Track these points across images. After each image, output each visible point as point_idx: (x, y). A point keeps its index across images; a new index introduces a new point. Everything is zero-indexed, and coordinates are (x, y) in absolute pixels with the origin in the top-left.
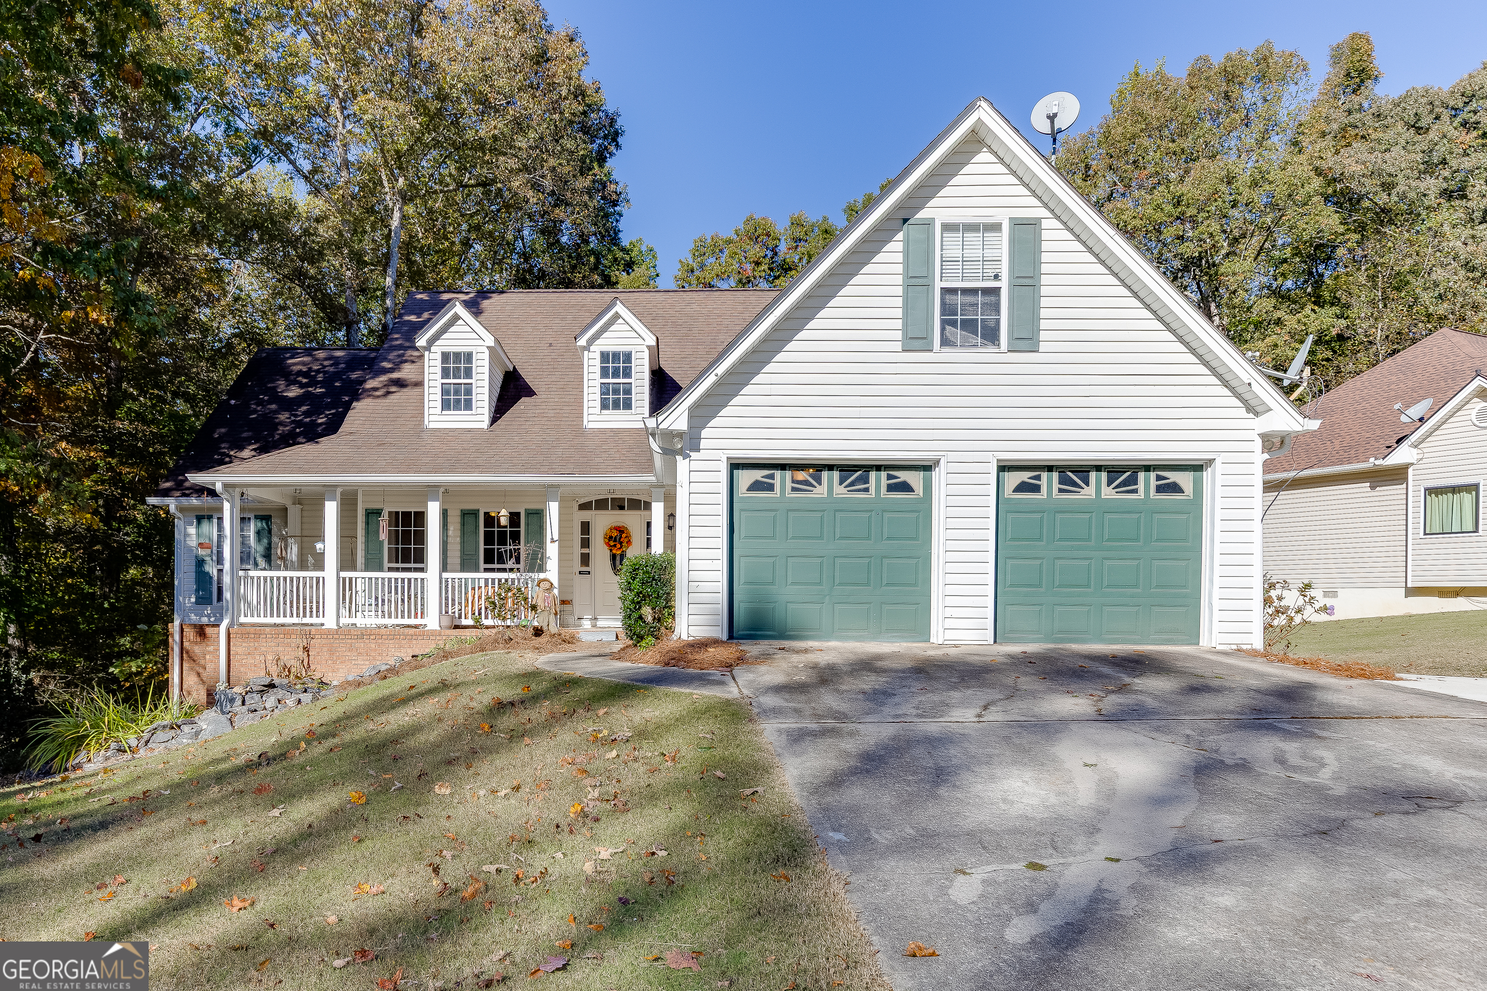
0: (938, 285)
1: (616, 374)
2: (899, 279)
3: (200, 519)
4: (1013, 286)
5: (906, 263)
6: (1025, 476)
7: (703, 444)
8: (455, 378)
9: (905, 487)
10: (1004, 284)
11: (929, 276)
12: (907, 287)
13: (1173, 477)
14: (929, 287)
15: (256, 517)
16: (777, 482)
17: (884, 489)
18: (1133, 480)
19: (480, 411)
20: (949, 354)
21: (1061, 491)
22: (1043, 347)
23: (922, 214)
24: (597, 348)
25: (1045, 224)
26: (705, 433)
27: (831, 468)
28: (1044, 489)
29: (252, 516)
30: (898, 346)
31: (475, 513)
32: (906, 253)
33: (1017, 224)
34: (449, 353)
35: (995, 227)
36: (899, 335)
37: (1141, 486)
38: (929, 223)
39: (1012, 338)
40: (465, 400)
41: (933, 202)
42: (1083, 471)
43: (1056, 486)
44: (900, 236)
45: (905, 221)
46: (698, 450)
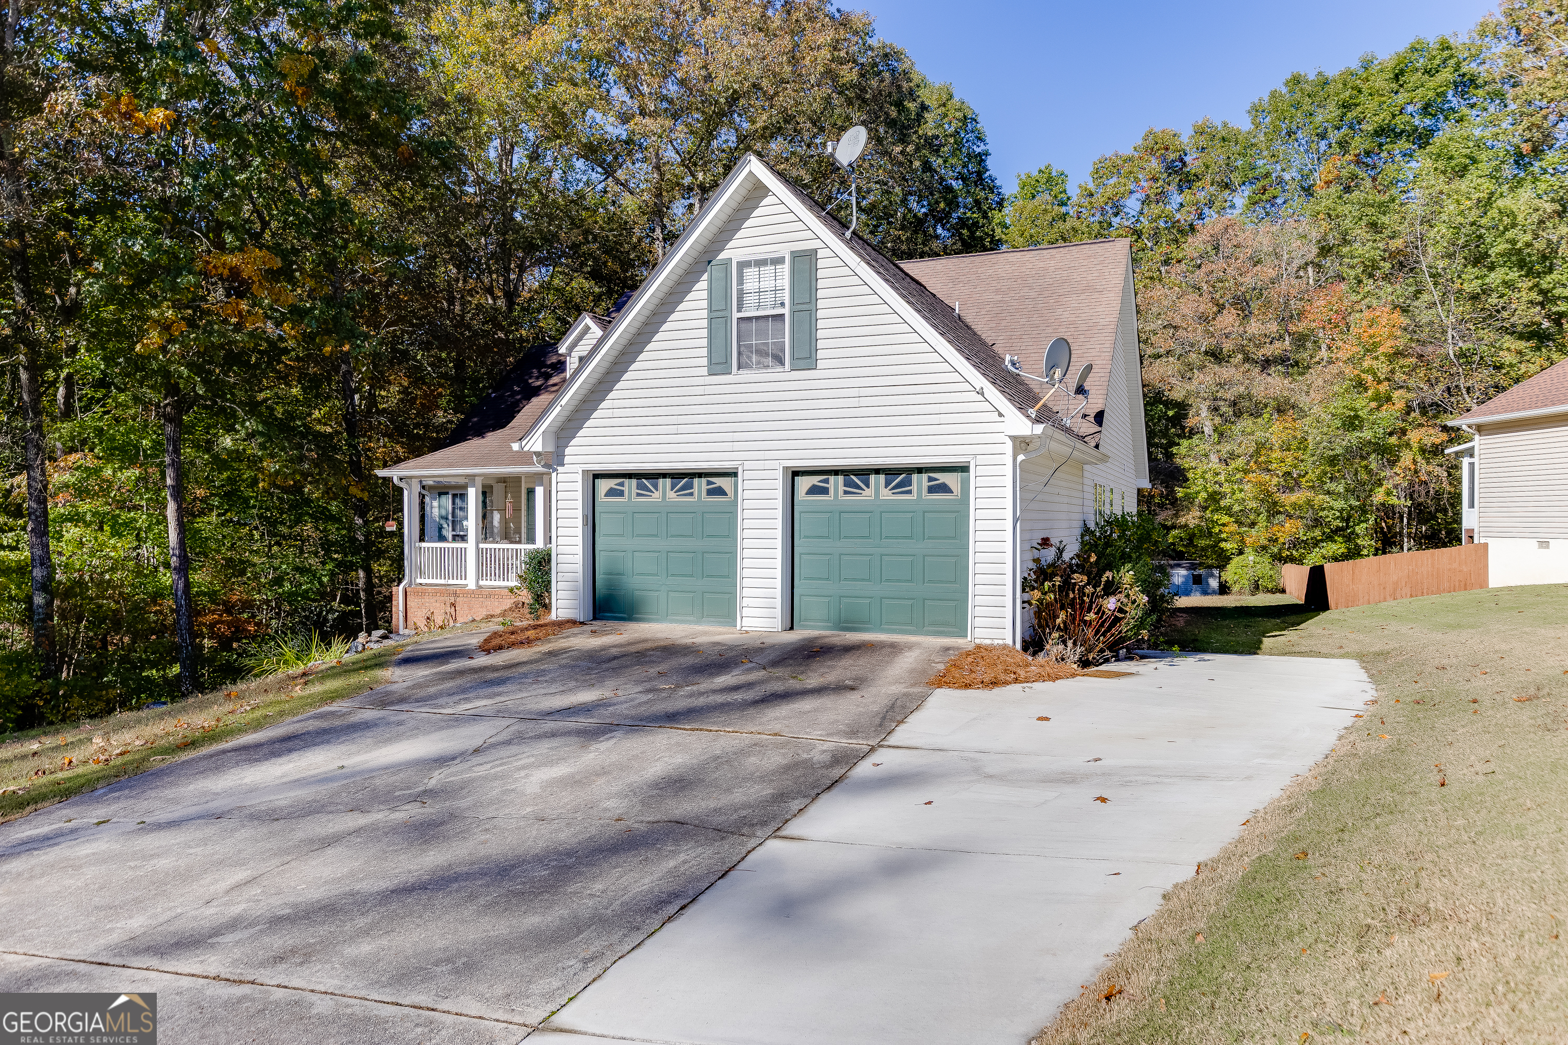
0: (736, 315)
2: (705, 313)
3: (440, 494)
4: (793, 312)
5: (710, 299)
6: (815, 480)
7: (567, 460)
9: (720, 492)
10: (786, 311)
11: (727, 307)
12: (711, 320)
13: (942, 478)
14: (727, 319)
16: (626, 489)
17: (704, 493)
18: (907, 483)
20: (746, 375)
21: (846, 492)
22: (820, 364)
23: (722, 256)
25: (820, 254)
26: (568, 451)
27: (664, 476)
28: (832, 491)
30: (704, 371)
32: (710, 290)
33: (795, 255)
35: (778, 261)
36: (705, 361)
37: (914, 487)
38: (727, 263)
39: (793, 358)
41: (731, 244)
42: (864, 473)
43: (841, 488)
44: (705, 276)
45: (709, 262)
46: (563, 465)
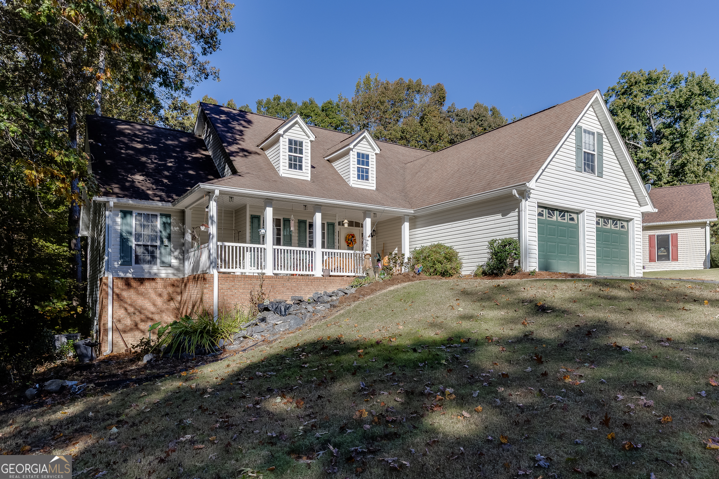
1: (363, 164)
2: (575, 146)
4: (598, 155)
5: (576, 140)
7: (531, 196)
8: (294, 153)
9: (573, 219)
10: (596, 153)
11: (581, 146)
12: (577, 149)
13: (624, 223)
14: (581, 150)
15: (162, 215)
16: (544, 214)
17: (568, 219)
18: (617, 223)
19: (307, 171)
20: (585, 174)
22: (603, 176)
23: (579, 124)
24: (355, 151)
25: (603, 136)
27: (557, 210)
29: (158, 214)
30: (575, 169)
31: (305, 222)
32: (576, 137)
33: (598, 134)
34: (292, 140)
35: (594, 134)
36: (575, 165)
38: (581, 128)
39: (597, 172)
40: (299, 165)
41: (581, 121)
42: (608, 219)
43: (603, 223)
44: (575, 130)
